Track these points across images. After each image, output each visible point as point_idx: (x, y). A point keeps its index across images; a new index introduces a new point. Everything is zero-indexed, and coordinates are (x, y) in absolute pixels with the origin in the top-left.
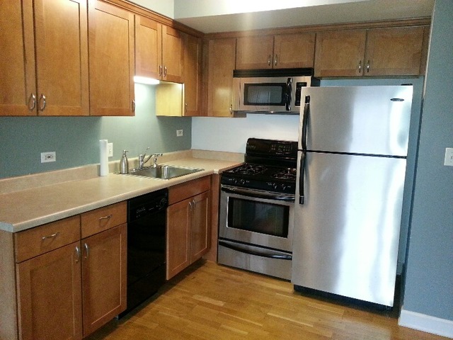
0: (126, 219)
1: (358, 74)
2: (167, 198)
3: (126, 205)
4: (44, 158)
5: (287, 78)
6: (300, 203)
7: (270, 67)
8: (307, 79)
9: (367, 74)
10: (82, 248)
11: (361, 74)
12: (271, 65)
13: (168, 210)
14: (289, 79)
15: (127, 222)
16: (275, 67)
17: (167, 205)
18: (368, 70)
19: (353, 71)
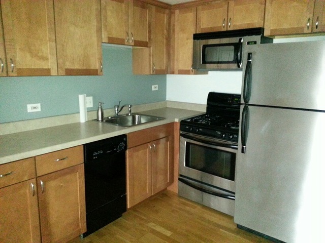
0: (83, 160)
1: (306, 31)
2: (126, 142)
3: (83, 149)
4: (30, 108)
5: (238, 38)
6: (242, 152)
7: (225, 30)
8: (257, 38)
9: (315, 30)
10: (38, 184)
11: (309, 31)
12: (225, 27)
13: (127, 152)
14: (240, 39)
15: (84, 162)
16: (229, 29)
17: (126, 148)
18: (317, 27)
19: (302, 28)
